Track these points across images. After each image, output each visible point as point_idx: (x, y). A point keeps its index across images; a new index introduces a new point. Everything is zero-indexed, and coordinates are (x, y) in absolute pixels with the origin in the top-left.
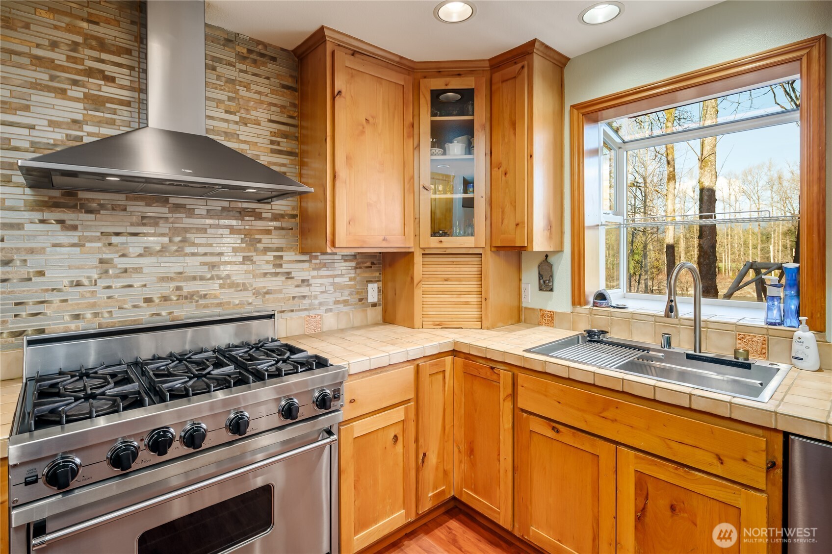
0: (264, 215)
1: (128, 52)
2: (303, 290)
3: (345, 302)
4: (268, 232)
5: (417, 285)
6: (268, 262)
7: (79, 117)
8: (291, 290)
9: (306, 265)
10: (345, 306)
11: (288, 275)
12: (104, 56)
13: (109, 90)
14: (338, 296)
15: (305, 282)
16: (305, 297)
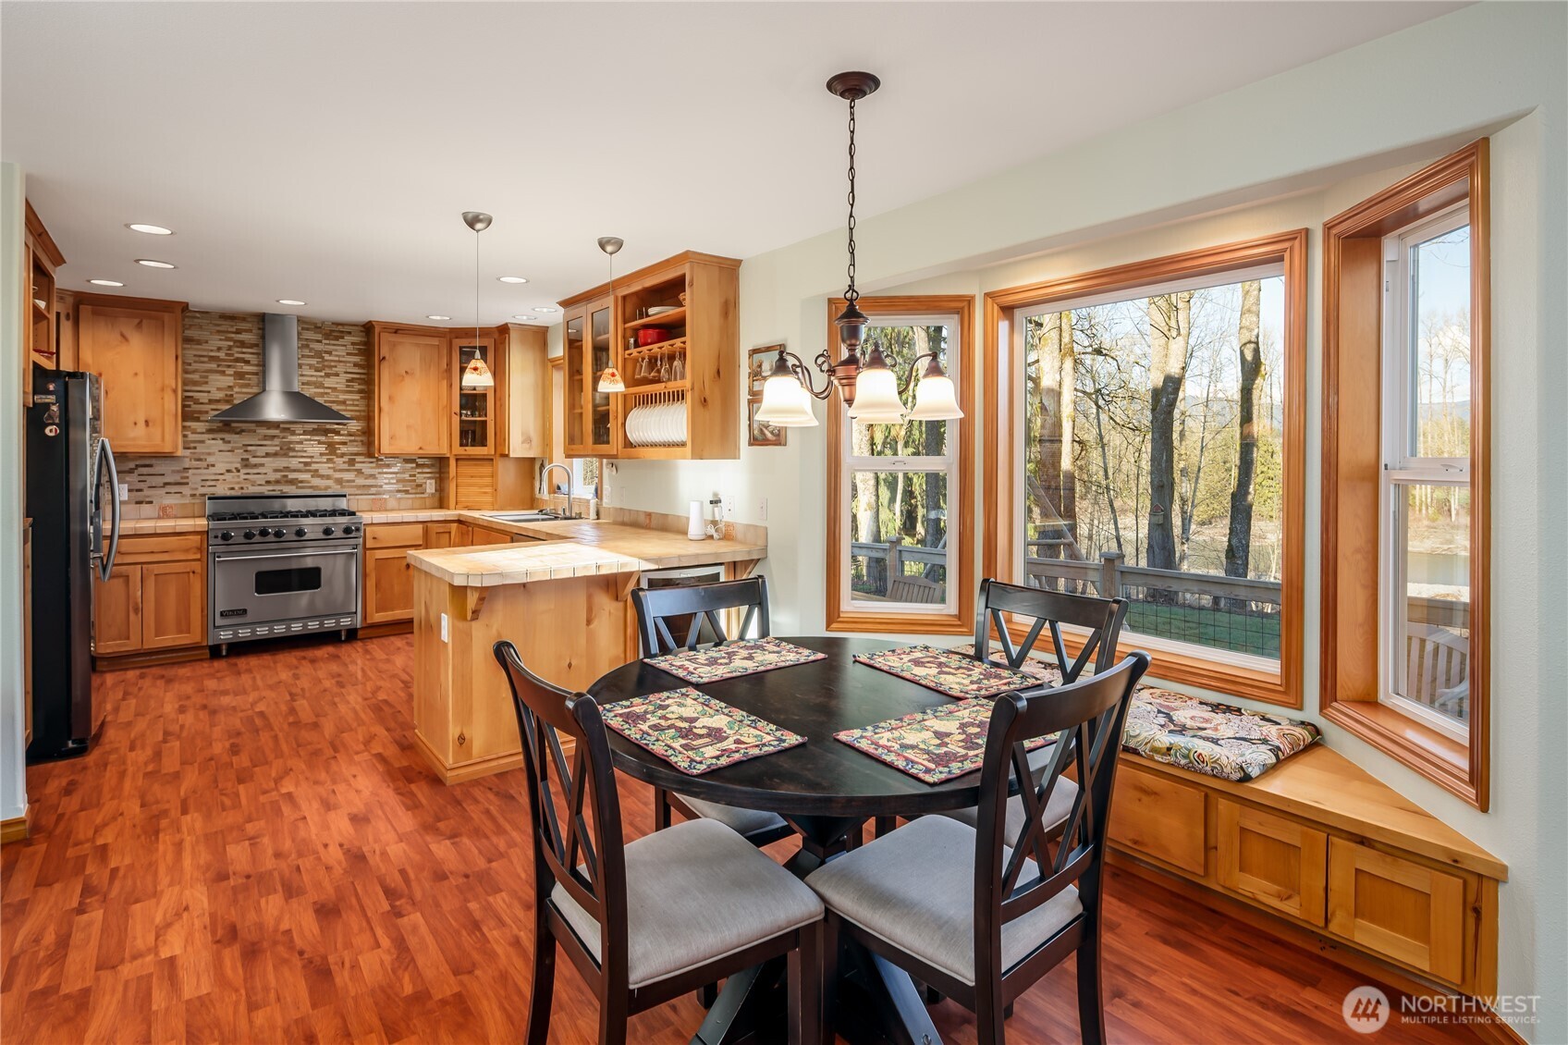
0: (342, 432)
1: (257, 345)
2: (371, 482)
3: (407, 492)
4: (345, 443)
5: (452, 480)
6: (344, 462)
7: (231, 384)
8: (360, 481)
9: (374, 465)
10: (406, 494)
11: (359, 472)
12: (244, 350)
13: (247, 368)
14: (400, 487)
15: (373, 476)
16: (372, 486)
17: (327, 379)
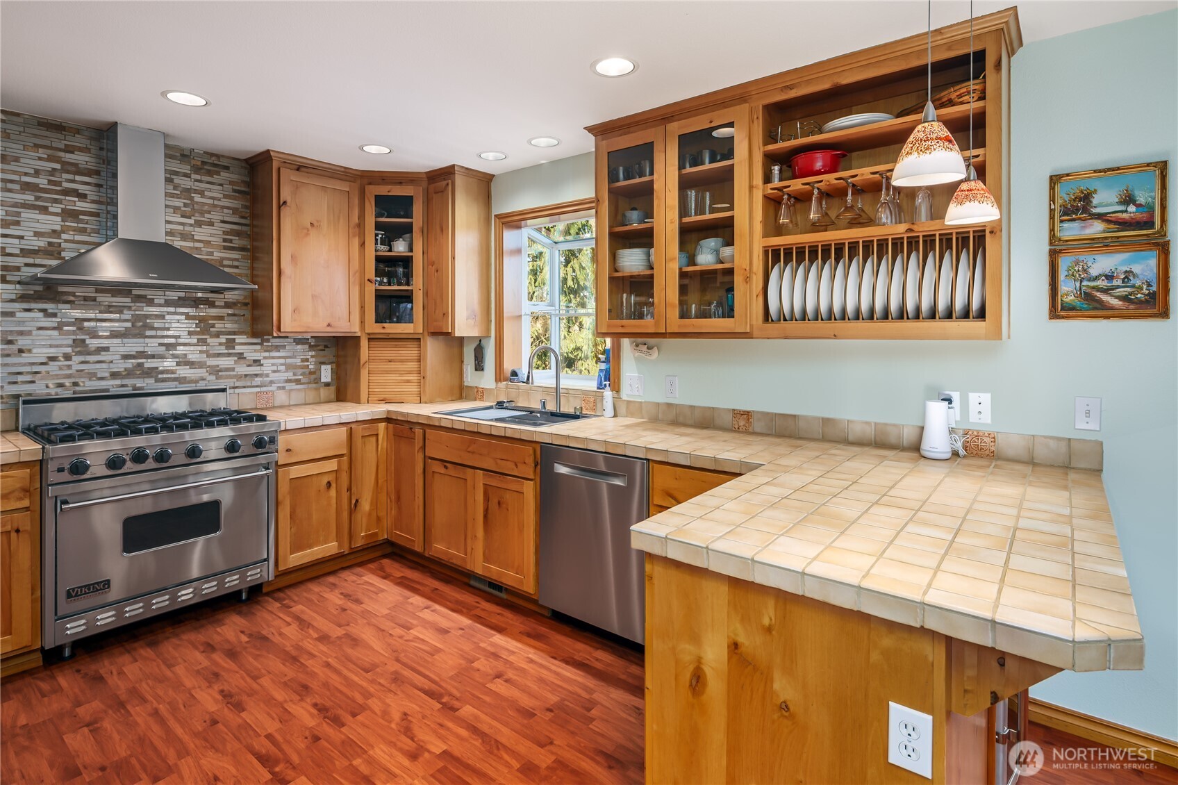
0: (217, 303)
1: (97, 173)
2: (255, 370)
3: (298, 382)
4: (221, 318)
5: (363, 365)
6: (220, 344)
8: (242, 369)
9: (258, 347)
11: (240, 356)
12: (78, 178)
13: (81, 205)
14: (290, 375)
15: (257, 362)
16: (256, 375)
17: (196, 229)
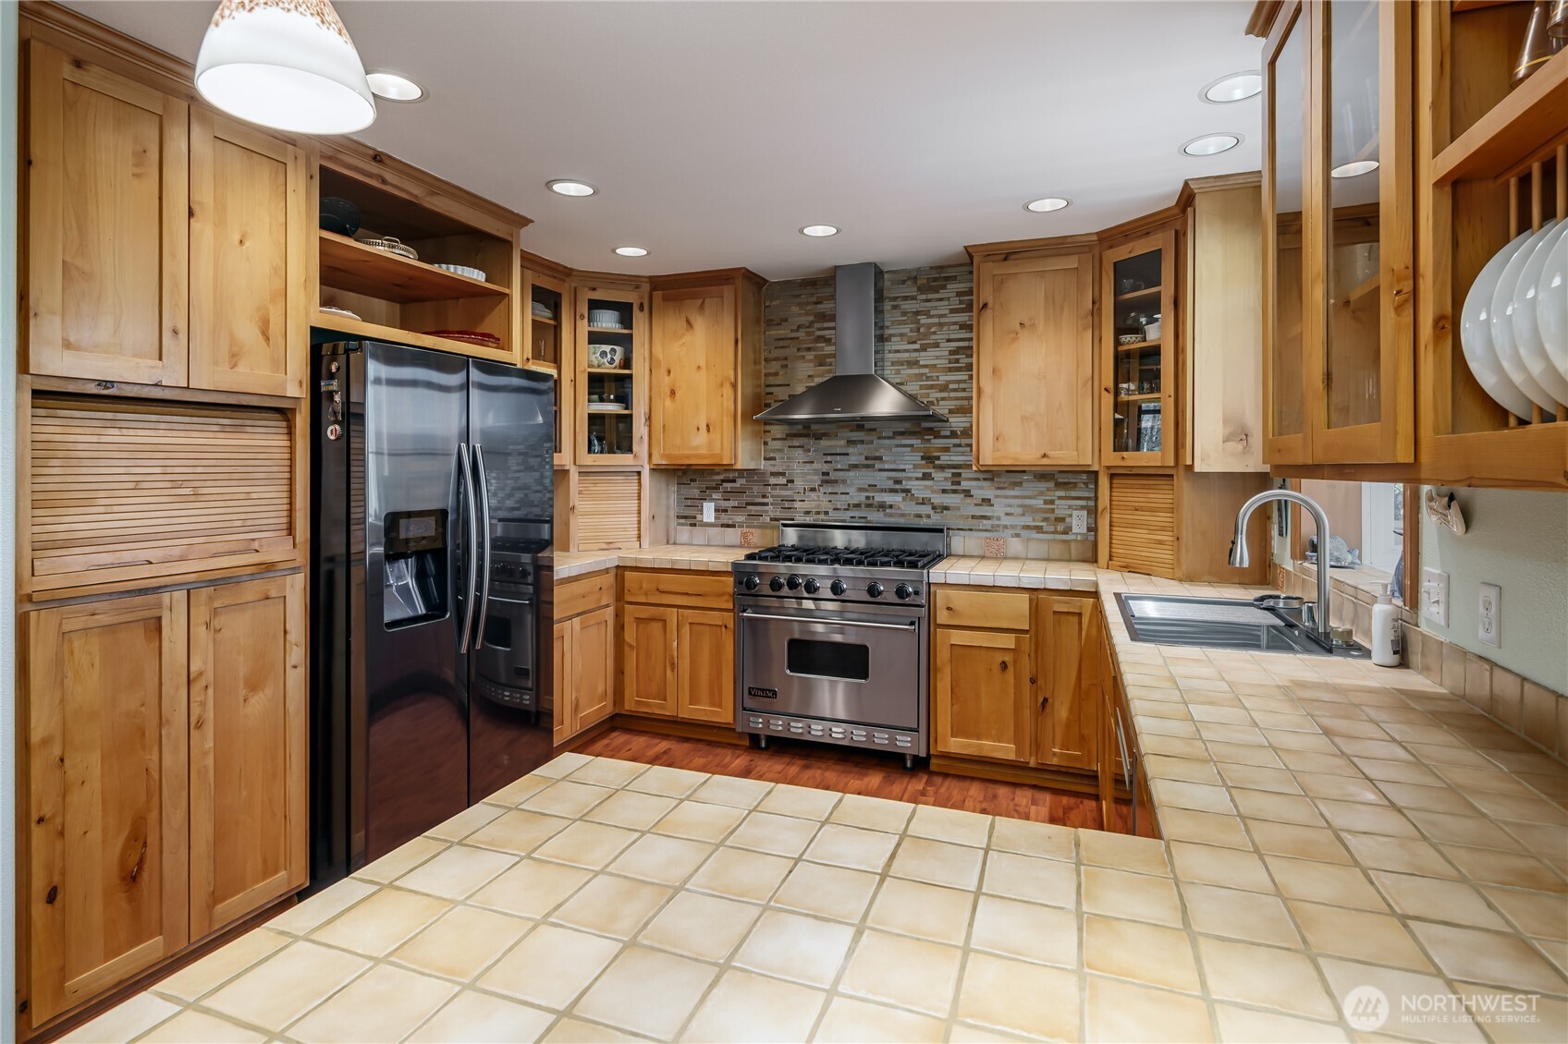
2: (985, 510)
3: (1039, 529)
5: (1102, 512)
6: (946, 479)
8: (970, 508)
10: (1038, 533)
11: (967, 493)
14: (1028, 520)
15: (987, 501)
16: (984, 517)
17: (922, 354)
